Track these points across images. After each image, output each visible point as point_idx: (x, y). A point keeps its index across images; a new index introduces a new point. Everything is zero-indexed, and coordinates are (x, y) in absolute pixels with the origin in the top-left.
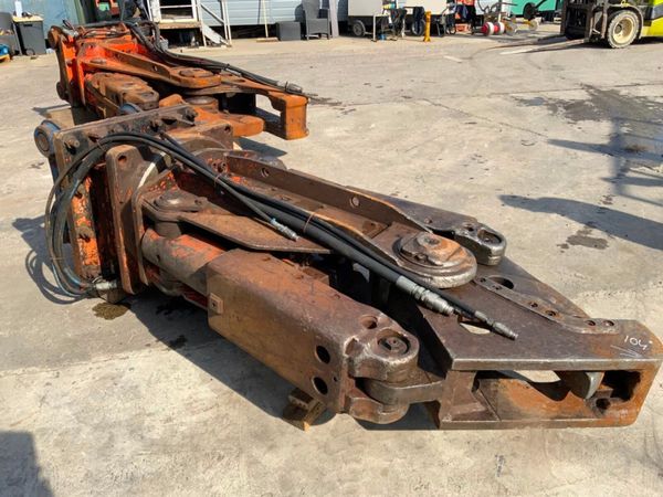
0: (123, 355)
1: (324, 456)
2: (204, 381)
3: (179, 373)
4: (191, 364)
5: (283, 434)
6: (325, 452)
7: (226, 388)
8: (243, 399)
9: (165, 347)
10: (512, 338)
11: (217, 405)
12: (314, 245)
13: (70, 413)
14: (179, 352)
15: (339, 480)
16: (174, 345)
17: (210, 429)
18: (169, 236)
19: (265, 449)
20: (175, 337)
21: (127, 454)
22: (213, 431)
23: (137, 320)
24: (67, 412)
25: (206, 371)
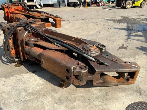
0: (22, 75)
1: (68, 94)
2: (40, 80)
3: (34, 78)
4: (37, 76)
5: (59, 90)
6: (68, 93)
7: (45, 81)
8: (49, 83)
9: (31, 73)
10: (108, 66)
11: (44, 84)
12: (64, 48)
13: (10, 87)
14: (34, 74)
15: (72, 99)
16: (33, 72)
17: (42, 89)
18: (31, 47)
19: (55, 93)
20: (33, 71)
21: (24, 96)
22: (43, 90)
23: (24, 67)
24: (9, 87)
25: (41, 77)
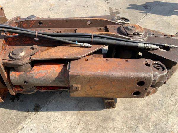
0: (20, 127)
2: (65, 115)
3: (52, 118)
4: (52, 112)
5: (110, 113)
7: (76, 112)
8: (85, 112)
9: (34, 113)
11: (80, 120)
14: (41, 111)
16: (37, 109)
17: (88, 129)
19: (112, 122)
20: (33, 107)
22: (90, 129)
25: (62, 111)
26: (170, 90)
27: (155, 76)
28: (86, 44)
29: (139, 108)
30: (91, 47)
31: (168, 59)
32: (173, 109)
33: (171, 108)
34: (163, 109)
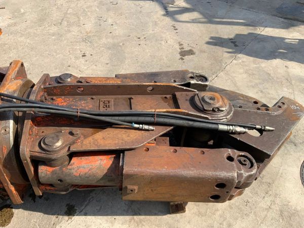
2: (112, 223)
4: (93, 217)
5: (178, 221)
7: (128, 218)
8: (142, 217)
9: (66, 218)
10: (272, 131)
14: (77, 215)
15: (220, 224)
20: (65, 209)
25: (107, 215)
26: (263, 186)
27: (240, 175)
28: (146, 127)
29: (218, 213)
30: (153, 130)
31: (259, 148)
32: (266, 216)
33: (263, 214)
34: (252, 215)
